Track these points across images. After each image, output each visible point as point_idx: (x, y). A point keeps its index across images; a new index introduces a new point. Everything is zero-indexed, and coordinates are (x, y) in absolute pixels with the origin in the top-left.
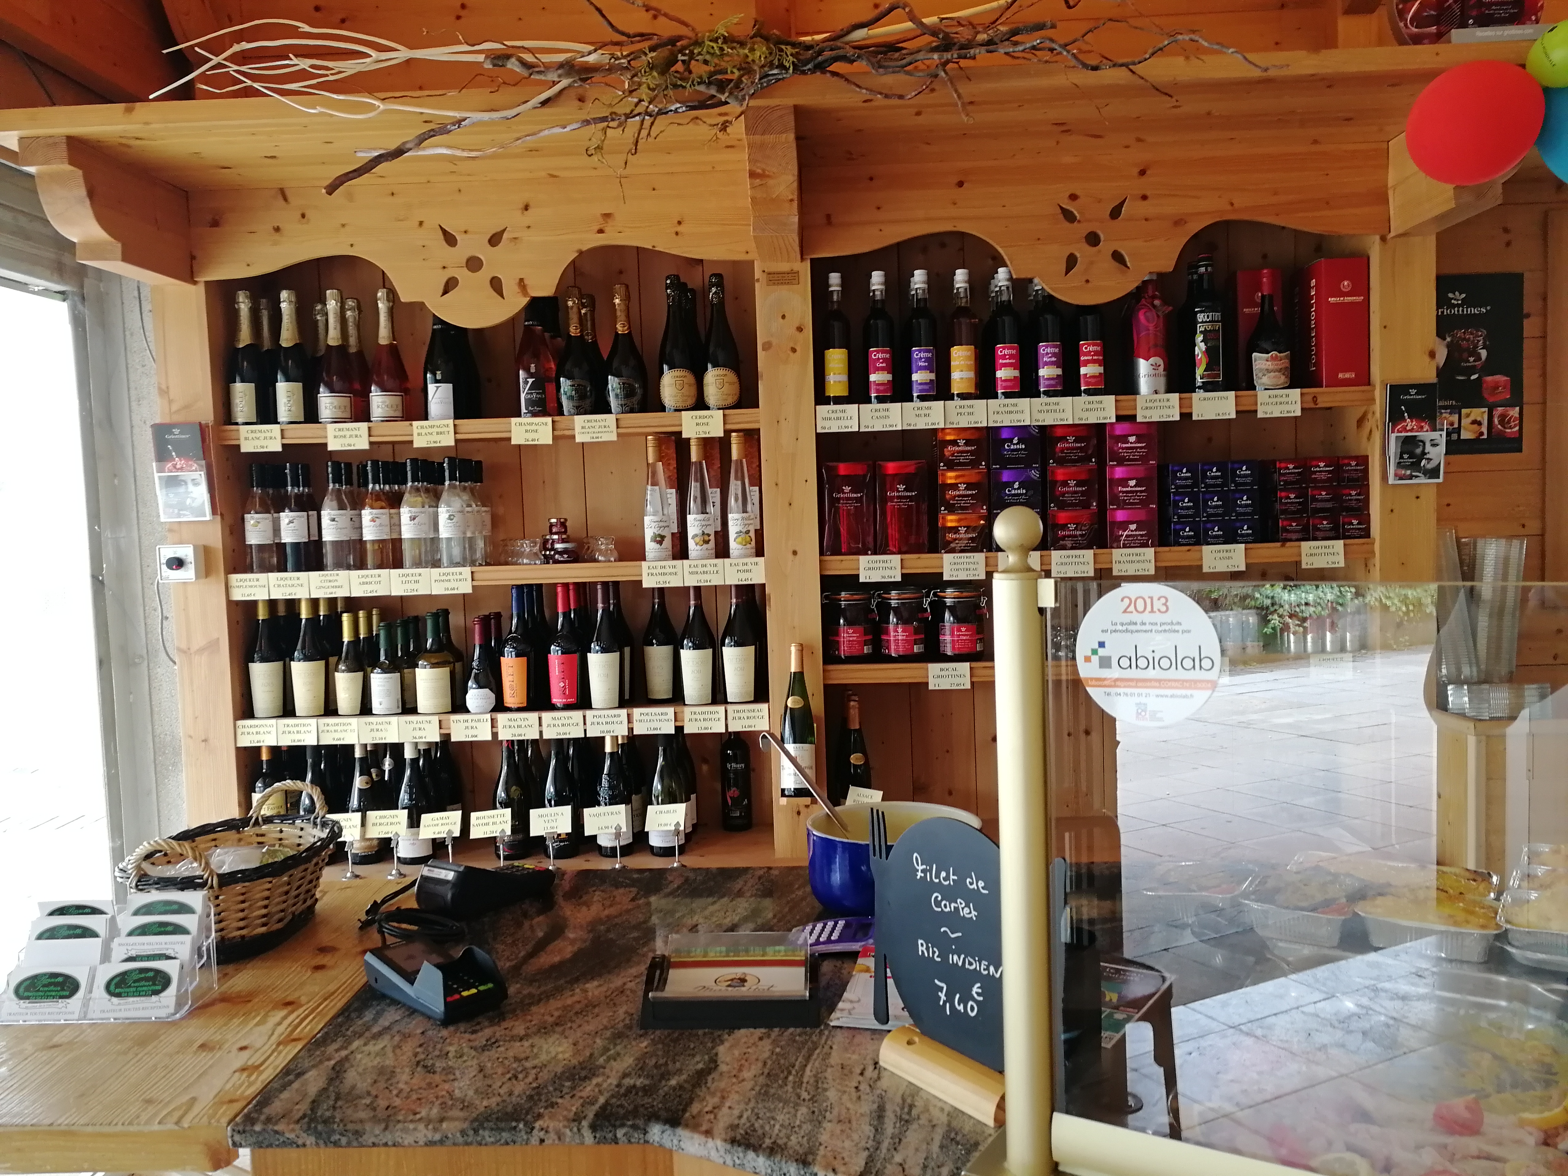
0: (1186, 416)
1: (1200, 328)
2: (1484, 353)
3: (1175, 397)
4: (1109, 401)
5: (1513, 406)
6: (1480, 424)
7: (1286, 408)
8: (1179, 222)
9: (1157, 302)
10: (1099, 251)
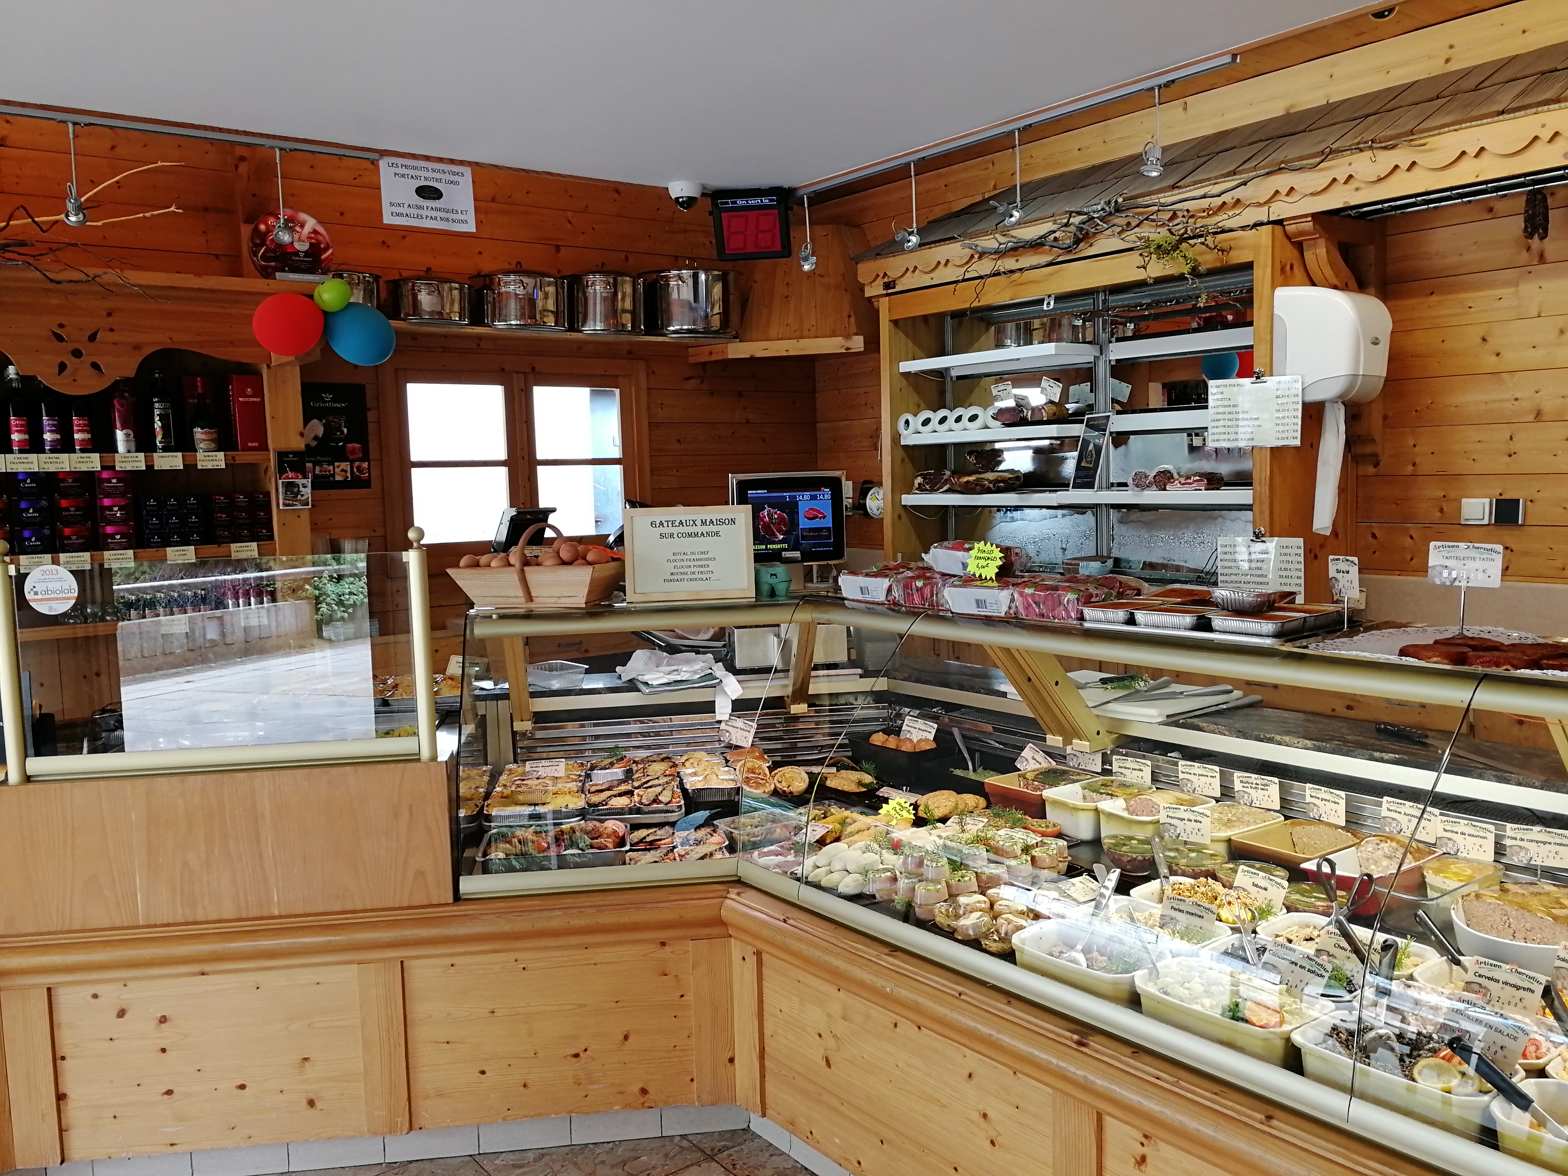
0: (150, 467)
1: (157, 412)
2: (345, 430)
3: (141, 455)
4: (96, 456)
5: (364, 461)
6: (346, 471)
7: (215, 463)
8: (137, 347)
9: (126, 395)
10: (82, 362)
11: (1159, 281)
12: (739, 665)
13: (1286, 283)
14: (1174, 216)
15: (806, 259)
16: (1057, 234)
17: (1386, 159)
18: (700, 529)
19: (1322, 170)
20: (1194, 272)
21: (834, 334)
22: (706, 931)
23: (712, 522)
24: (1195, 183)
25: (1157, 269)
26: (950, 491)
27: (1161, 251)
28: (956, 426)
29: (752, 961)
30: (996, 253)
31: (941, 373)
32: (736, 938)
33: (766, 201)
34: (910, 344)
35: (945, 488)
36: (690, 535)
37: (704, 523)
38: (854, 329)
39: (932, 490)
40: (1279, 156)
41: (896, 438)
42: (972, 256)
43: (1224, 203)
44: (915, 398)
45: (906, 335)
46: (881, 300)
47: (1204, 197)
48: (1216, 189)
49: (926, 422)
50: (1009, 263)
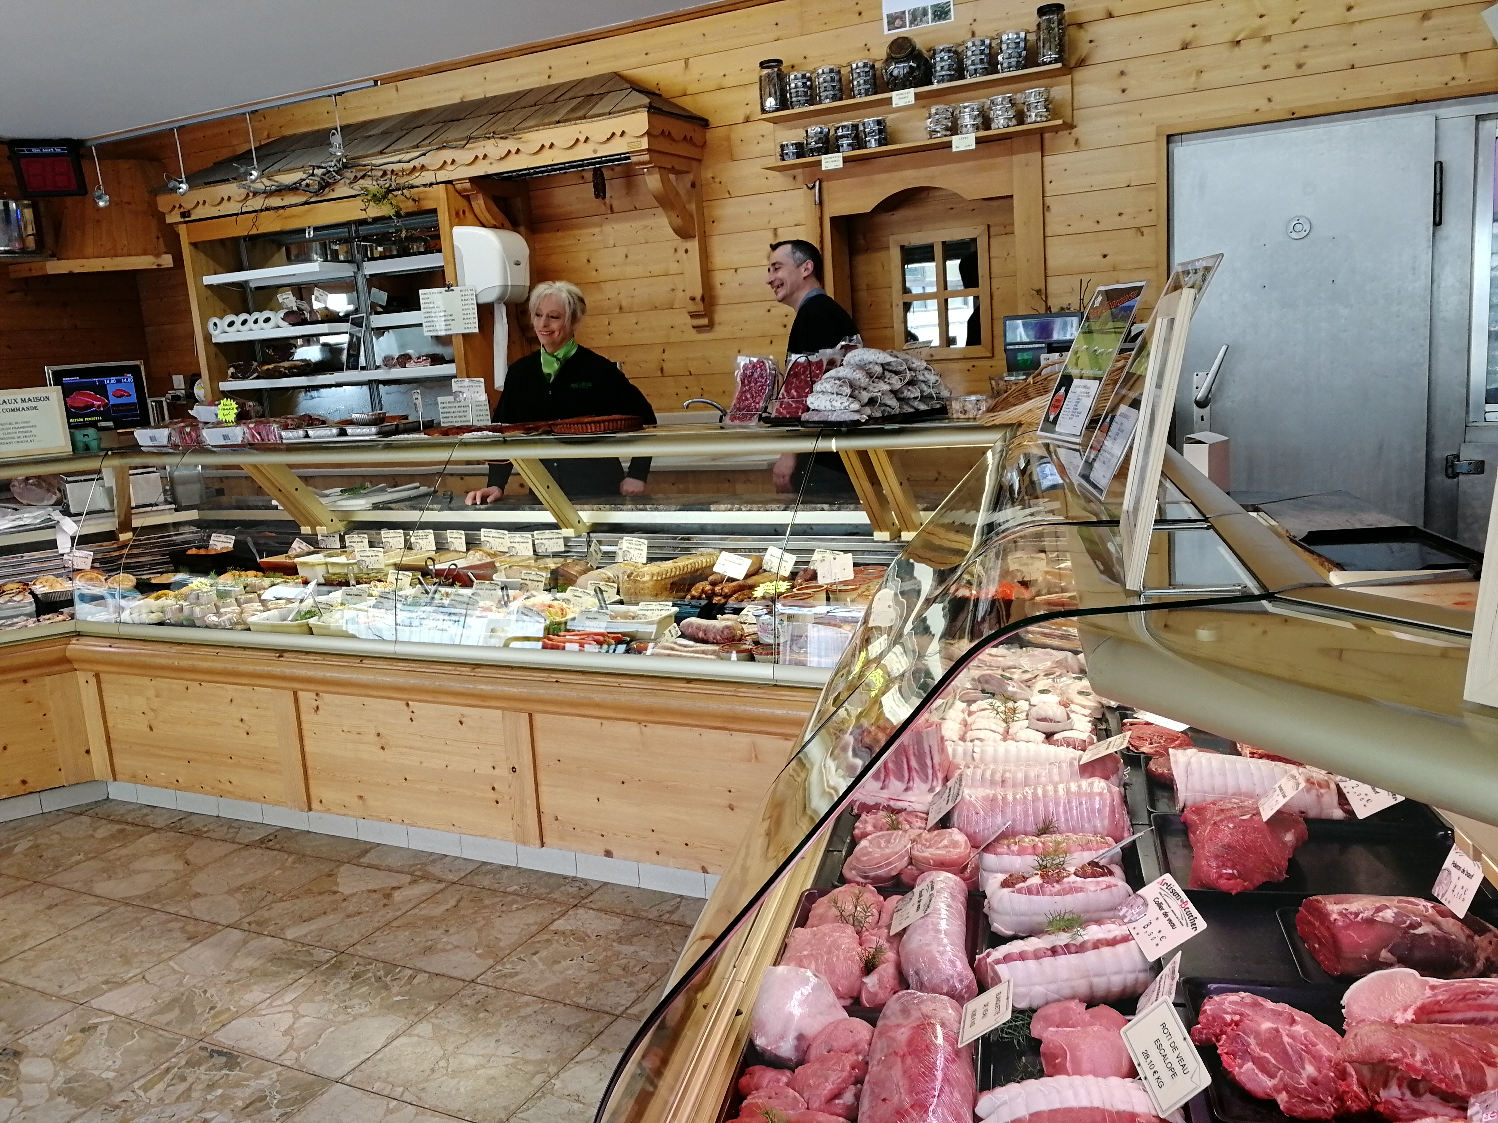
11: (376, 220)
12: (73, 510)
13: (460, 224)
14: (385, 173)
15: (100, 198)
16: (308, 181)
17: (505, 145)
18: (20, 405)
19: (469, 149)
20: (398, 214)
21: (145, 253)
22: (56, 668)
23: (30, 400)
24: (395, 151)
25: (374, 211)
26: (257, 378)
27: (377, 199)
28: (254, 326)
29: (93, 681)
30: (264, 193)
31: (242, 285)
32: (80, 670)
33: (58, 150)
34: (211, 262)
35: (255, 375)
36: (13, 410)
37: (23, 401)
38: (163, 248)
39: (244, 378)
40: (443, 137)
41: (208, 337)
42: (248, 195)
43: (415, 167)
44: (222, 305)
45: (206, 254)
46: (180, 226)
47: (399, 162)
48: (407, 157)
49: (231, 324)
50: (276, 202)
